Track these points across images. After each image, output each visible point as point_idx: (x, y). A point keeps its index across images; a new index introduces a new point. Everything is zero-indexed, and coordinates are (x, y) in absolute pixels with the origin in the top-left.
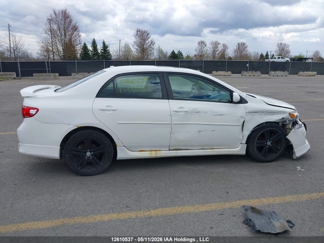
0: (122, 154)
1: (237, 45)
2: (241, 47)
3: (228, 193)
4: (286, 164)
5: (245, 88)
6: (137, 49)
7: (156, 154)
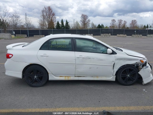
0: (51, 78)
1: (132, 21)
2: (134, 22)
3: (100, 102)
4: (138, 87)
5: (132, 43)
6: (82, 24)
7: (68, 78)
